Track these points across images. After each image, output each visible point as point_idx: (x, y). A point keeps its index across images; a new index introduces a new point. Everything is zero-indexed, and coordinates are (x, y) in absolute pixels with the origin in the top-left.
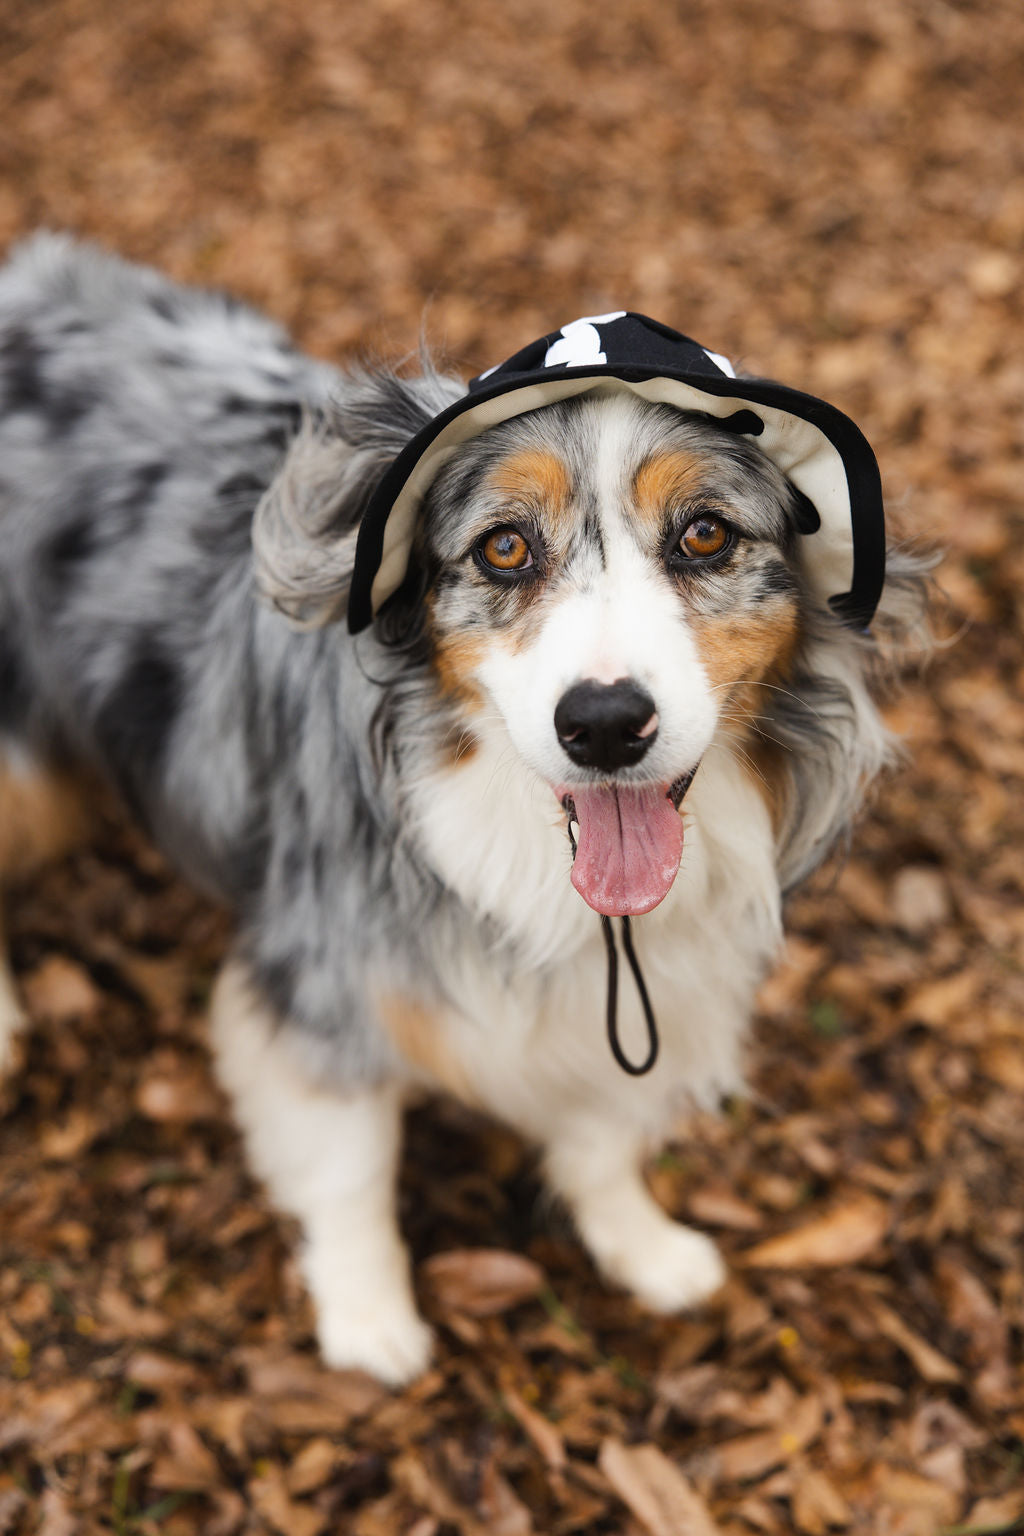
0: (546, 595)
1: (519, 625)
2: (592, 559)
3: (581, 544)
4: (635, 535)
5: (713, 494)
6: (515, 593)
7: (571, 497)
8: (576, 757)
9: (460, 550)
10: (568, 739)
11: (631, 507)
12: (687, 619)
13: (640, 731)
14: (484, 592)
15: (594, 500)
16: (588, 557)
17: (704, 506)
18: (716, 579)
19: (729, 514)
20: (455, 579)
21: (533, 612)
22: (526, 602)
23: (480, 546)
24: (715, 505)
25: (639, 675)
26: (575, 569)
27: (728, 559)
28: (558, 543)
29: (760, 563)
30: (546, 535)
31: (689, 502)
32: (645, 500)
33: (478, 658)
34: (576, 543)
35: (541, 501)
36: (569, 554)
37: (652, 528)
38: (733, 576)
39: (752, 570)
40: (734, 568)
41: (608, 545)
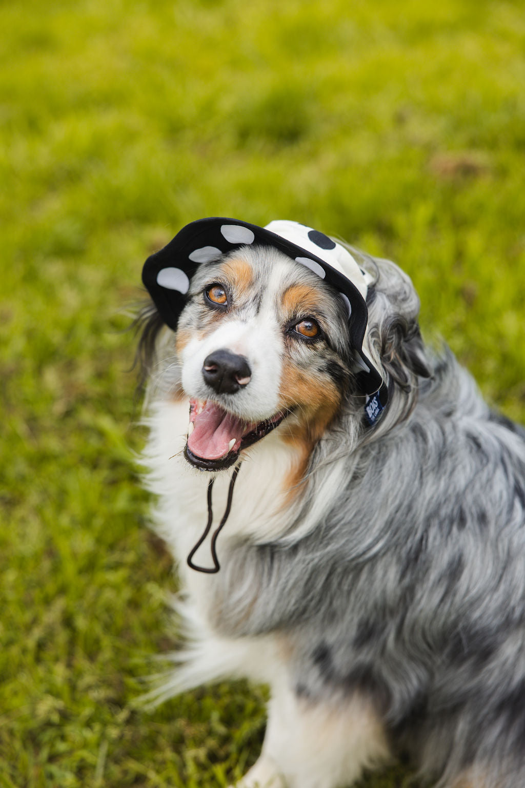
0: (226, 318)
1: (207, 328)
2: (252, 310)
3: (250, 304)
4: (277, 314)
5: (320, 313)
6: (213, 313)
7: (251, 284)
8: (208, 382)
9: (199, 289)
10: (207, 368)
11: (279, 301)
12: (283, 357)
13: (240, 379)
14: (201, 308)
15: (264, 288)
16: (250, 310)
17: (314, 316)
18: (304, 346)
19: (323, 326)
20: (192, 303)
21: (217, 324)
22: (216, 319)
23: (208, 289)
24: (320, 318)
26: (243, 314)
27: (314, 343)
28: (238, 302)
29: (328, 357)
30: (235, 296)
31: (308, 311)
32: (287, 303)
34: (248, 303)
35: (236, 284)
36: (243, 307)
37: (285, 315)
38: (313, 352)
39: (323, 357)
40: (315, 349)
41: (261, 310)
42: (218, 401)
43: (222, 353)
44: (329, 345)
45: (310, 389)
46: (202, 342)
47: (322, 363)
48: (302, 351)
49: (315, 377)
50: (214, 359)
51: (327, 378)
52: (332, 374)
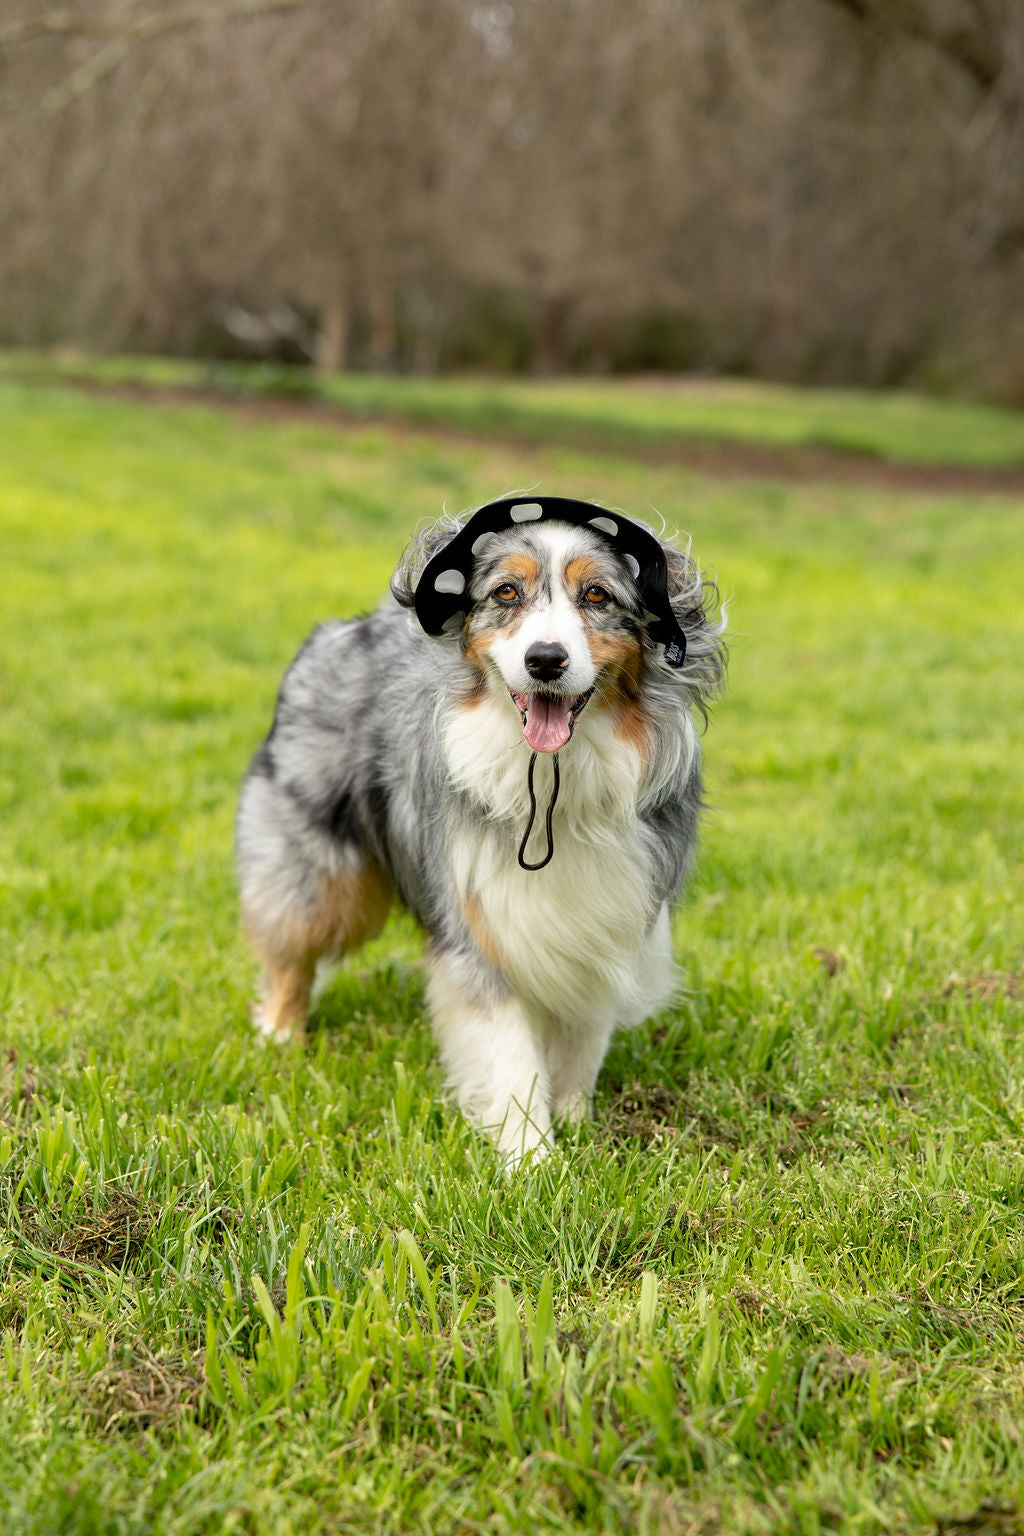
0: (524, 613)
1: (511, 625)
2: (545, 599)
3: (541, 594)
4: (567, 593)
6: (510, 611)
7: (537, 577)
8: (533, 675)
9: (485, 594)
10: (530, 664)
11: (565, 582)
12: (584, 629)
13: (561, 665)
14: (497, 611)
15: (549, 576)
16: (543, 599)
17: (597, 584)
18: (597, 613)
19: (609, 590)
20: (482, 609)
21: (517, 620)
22: (515, 615)
23: (497, 592)
24: (604, 583)
25: (563, 643)
26: (537, 603)
27: (605, 606)
28: (530, 595)
29: (620, 615)
30: (525, 590)
31: (590, 582)
32: (571, 580)
33: (489, 643)
34: (539, 593)
35: (524, 579)
36: (535, 597)
37: (574, 591)
38: (606, 615)
39: (615, 616)
40: (607, 611)
41: (553, 595)
42: (544, 687)
43: (539, 645)
44: (620, 605)
45: (614, 647)
46: (512, 640)
47: (616, 621)
48: (598, 616)
49: (615, 635)
50: (532, 654)
51: (624, 632)
52: (627, 628)
